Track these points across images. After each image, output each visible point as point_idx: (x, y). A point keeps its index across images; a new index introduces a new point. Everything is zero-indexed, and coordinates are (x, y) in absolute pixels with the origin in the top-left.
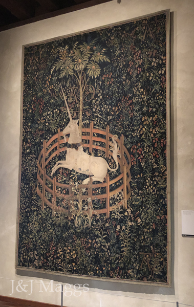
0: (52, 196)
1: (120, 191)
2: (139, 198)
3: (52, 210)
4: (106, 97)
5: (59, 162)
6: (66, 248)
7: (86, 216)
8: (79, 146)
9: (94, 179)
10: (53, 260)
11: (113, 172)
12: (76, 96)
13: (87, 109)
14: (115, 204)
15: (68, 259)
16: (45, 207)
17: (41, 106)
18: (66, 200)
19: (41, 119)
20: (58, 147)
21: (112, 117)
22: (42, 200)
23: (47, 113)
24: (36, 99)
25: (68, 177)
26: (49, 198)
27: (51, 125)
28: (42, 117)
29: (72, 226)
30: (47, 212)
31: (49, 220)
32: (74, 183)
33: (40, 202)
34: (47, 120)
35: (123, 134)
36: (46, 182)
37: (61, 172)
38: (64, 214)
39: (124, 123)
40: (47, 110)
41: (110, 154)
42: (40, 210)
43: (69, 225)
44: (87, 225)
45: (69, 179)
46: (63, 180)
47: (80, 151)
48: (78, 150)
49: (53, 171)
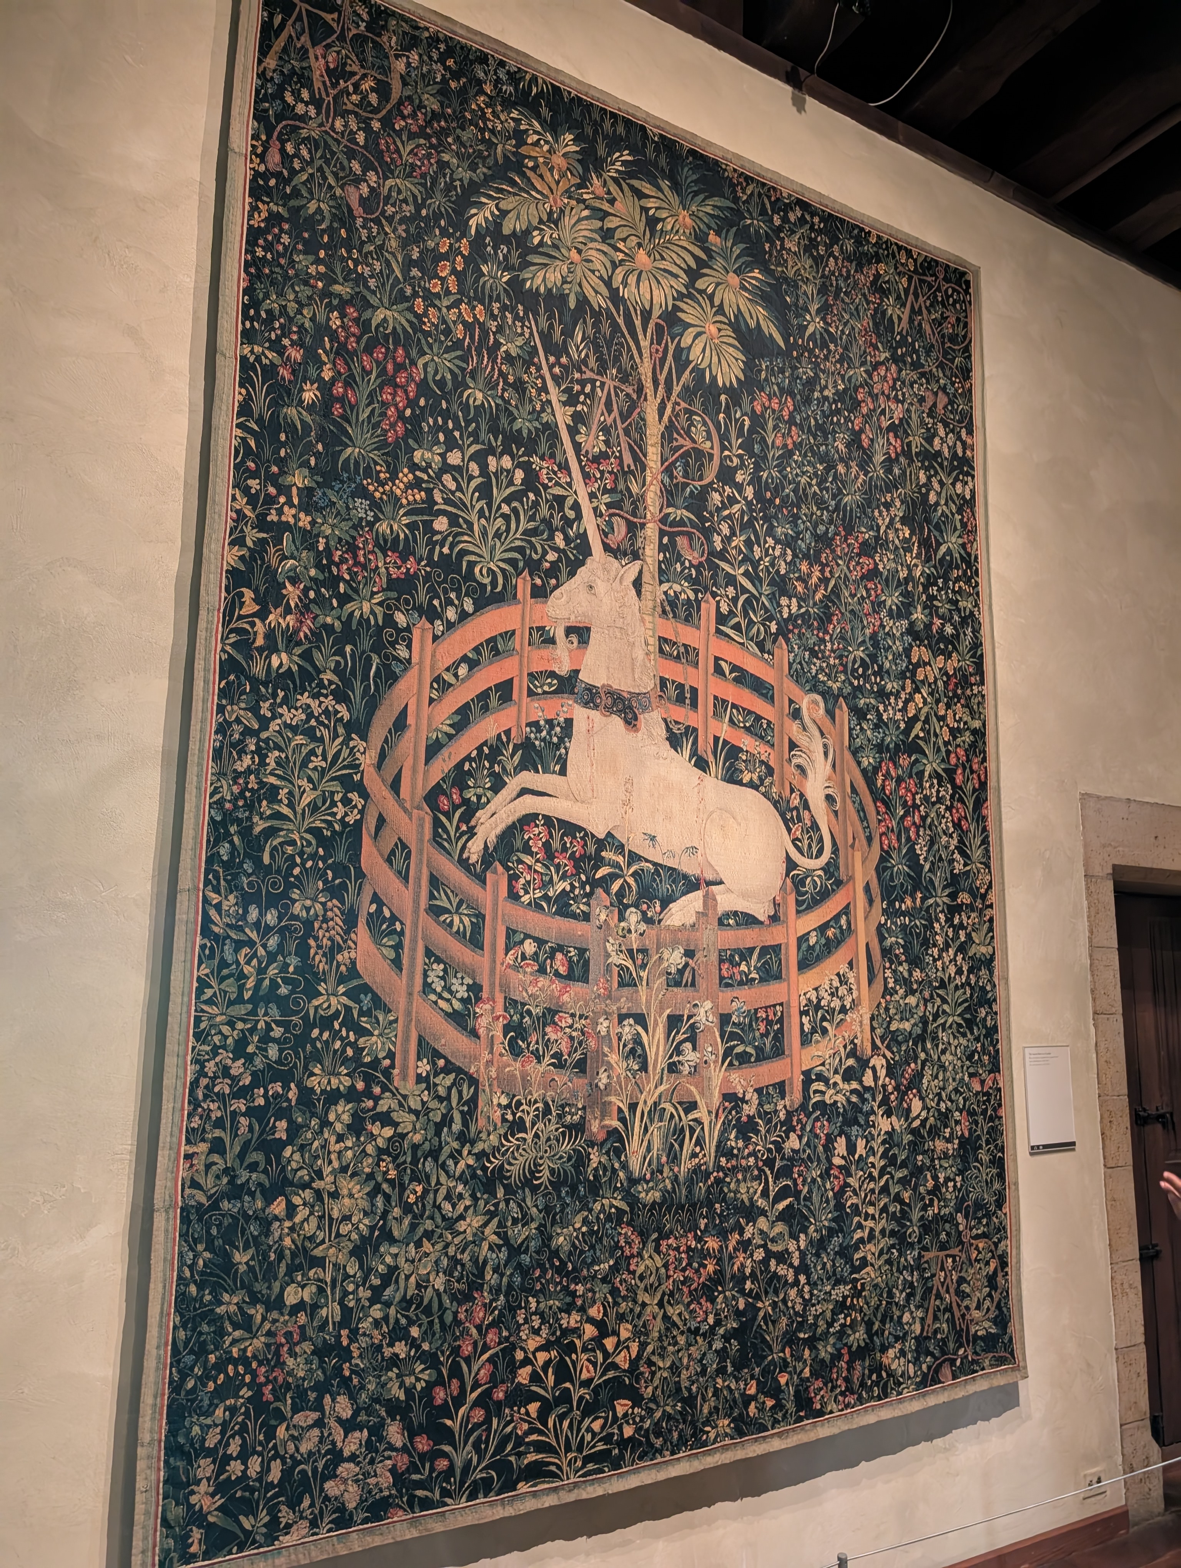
0: (475, 989)
1: (843, 968)
2: (912, 1000)
3: (473, 1082)
4: (771, 501)
5: (527, 778)
6: (573, 1320)
7: (692, 1106)
8: (645, 709)
9: (726, 901)
10: (488, 1421)
11: (809, 873)
12: (627, 432)
13: (682, 523)
14: (825, 1031)
15: (586, 1383)
16: (424, 1067)
17: (394, 395)
18: (573, 1015)
19: (394, 477)
20: (516, 683)
21: (800, 607)
22: (396, 1021)
23: (443, 456)
24: (354, 335)
25: (583, 877)
26: (457, 1005)
27: (466, 538)
28: (406, 470)
29: (608, 1174)
30: (440, 1099)
31: (451, 1156)
32: (622, 918)
33: (381, 1035)
34: (438, 497)
35: (845, 698)
36: (432, 897)
37: (540, 844)
38: (563, 1107)
39: (845, 649)
40: (441, 437)
41: (794, 782)
42: (385, 1089)
43: (596, 1169)
44: (694, 1155)
45: (588, 888)
46: (551, 894)
47: (651, 735)
48: (637, 731)
49: (481, 831)
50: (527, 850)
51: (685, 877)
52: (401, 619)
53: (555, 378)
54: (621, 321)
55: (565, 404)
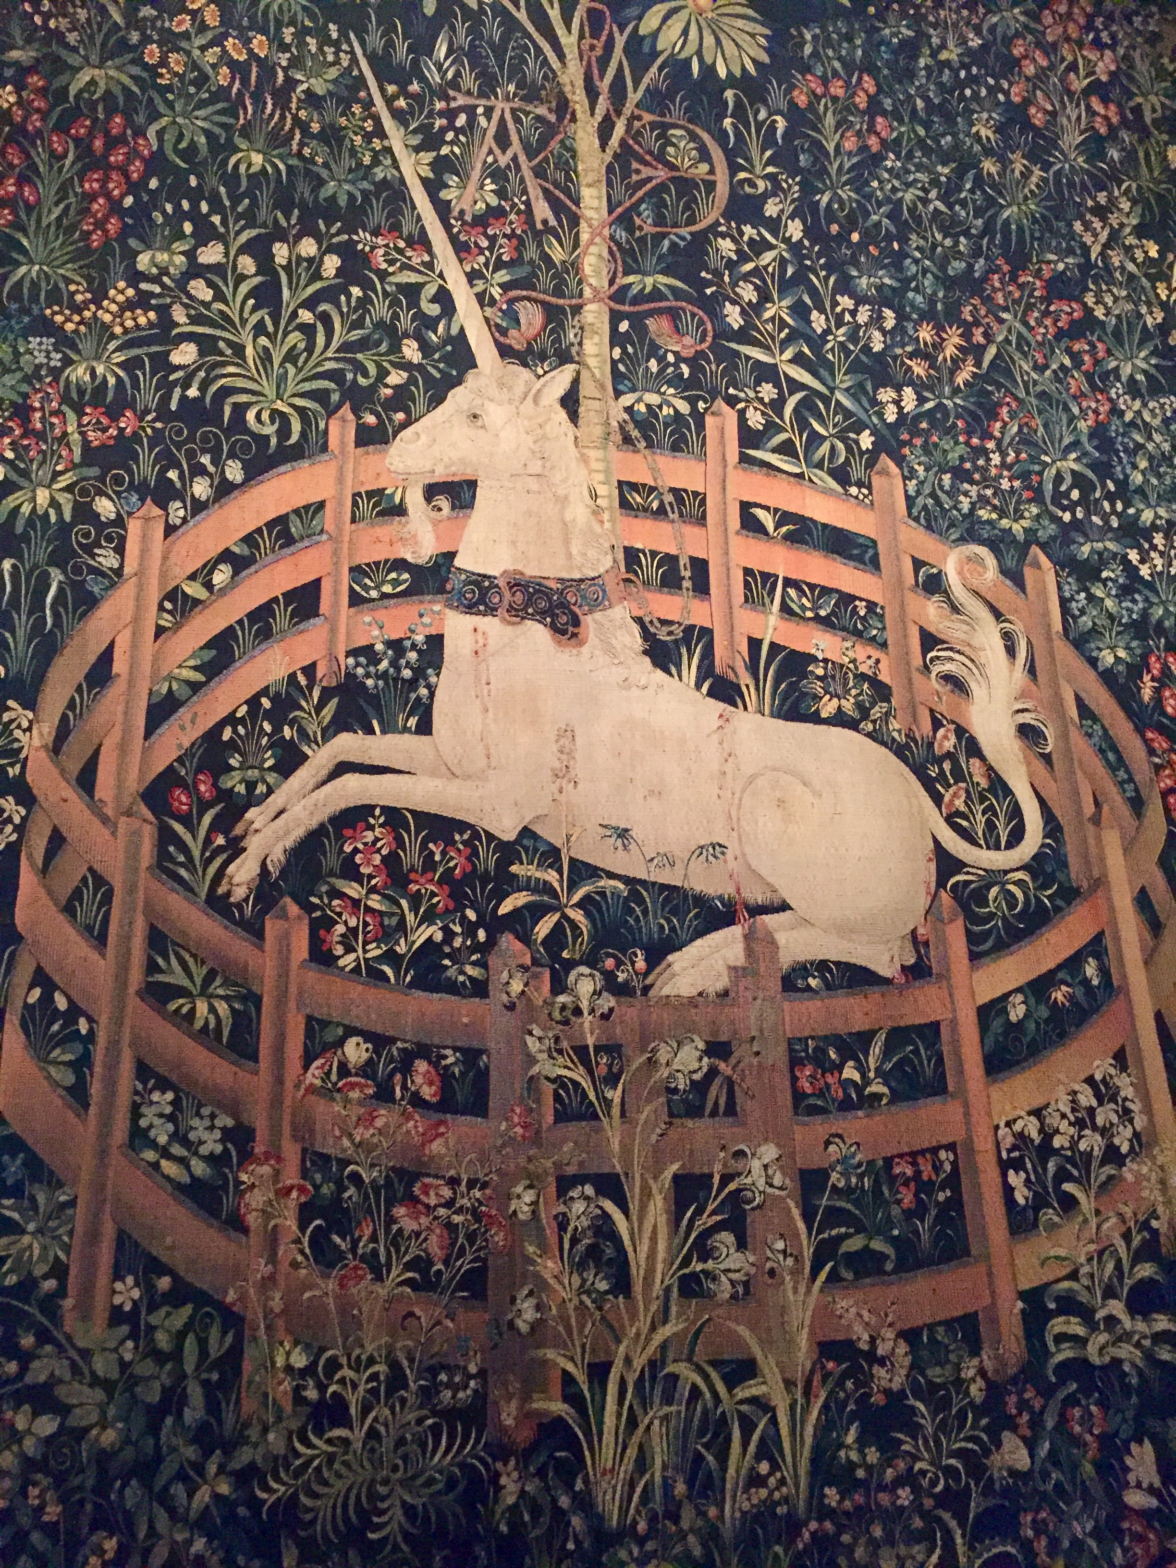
0: (239, 1136)
1: (1102, 1068)
3: (233, 1320)
4: (842, 238)
5: (350, 745)
7: (743, 1370)
8: (596, 605)
9: (796, 942)
11: (995, 877)
12: (539, 173)
13: (656, 294)
14: (1069, 1204)
16: (128, 1293)
17: (104, 182)
18: (454, 1182)
19: (99, 296)
20: (326, 587)
21: (921, 400)
22: (72, 1203)
23: (191, 255)
24: (38, 110)
25: (471, 915)
26: (199, 1168)
27: (231, 369)
28: (122, 284)
29: (545, 1520)
30: (160, 1357)
31: (181, 1476)
32: (559, 986)
33: (40, 1231)
34: (179, 315)
35: (1043, 546)
36: (152, 967)
37: (377, 859)
38: (433, 1371)
39: (1034, 459)
40: (188, 228)
41: (942, 708)
42: (44, 1337)
43: (514, 1509)
44: (755, 1480)
45: (482, 935)
46: (402, 948)
47: (609, 650)
48: (581, 644)
49: (255, 846)
50: (351, 872)
51: (700, 900)
52: (105, 507)
53: (398, 115)
54: (522, 16)
55: (417, 149)
